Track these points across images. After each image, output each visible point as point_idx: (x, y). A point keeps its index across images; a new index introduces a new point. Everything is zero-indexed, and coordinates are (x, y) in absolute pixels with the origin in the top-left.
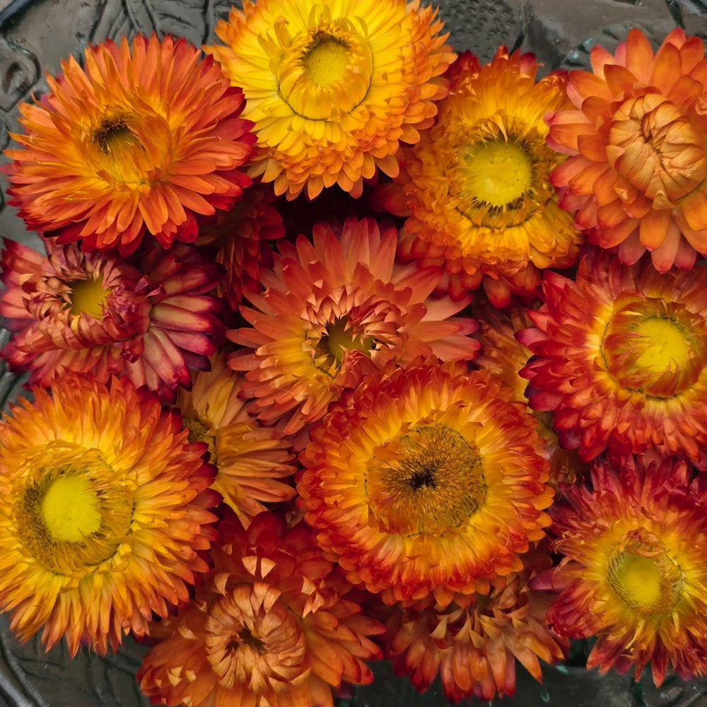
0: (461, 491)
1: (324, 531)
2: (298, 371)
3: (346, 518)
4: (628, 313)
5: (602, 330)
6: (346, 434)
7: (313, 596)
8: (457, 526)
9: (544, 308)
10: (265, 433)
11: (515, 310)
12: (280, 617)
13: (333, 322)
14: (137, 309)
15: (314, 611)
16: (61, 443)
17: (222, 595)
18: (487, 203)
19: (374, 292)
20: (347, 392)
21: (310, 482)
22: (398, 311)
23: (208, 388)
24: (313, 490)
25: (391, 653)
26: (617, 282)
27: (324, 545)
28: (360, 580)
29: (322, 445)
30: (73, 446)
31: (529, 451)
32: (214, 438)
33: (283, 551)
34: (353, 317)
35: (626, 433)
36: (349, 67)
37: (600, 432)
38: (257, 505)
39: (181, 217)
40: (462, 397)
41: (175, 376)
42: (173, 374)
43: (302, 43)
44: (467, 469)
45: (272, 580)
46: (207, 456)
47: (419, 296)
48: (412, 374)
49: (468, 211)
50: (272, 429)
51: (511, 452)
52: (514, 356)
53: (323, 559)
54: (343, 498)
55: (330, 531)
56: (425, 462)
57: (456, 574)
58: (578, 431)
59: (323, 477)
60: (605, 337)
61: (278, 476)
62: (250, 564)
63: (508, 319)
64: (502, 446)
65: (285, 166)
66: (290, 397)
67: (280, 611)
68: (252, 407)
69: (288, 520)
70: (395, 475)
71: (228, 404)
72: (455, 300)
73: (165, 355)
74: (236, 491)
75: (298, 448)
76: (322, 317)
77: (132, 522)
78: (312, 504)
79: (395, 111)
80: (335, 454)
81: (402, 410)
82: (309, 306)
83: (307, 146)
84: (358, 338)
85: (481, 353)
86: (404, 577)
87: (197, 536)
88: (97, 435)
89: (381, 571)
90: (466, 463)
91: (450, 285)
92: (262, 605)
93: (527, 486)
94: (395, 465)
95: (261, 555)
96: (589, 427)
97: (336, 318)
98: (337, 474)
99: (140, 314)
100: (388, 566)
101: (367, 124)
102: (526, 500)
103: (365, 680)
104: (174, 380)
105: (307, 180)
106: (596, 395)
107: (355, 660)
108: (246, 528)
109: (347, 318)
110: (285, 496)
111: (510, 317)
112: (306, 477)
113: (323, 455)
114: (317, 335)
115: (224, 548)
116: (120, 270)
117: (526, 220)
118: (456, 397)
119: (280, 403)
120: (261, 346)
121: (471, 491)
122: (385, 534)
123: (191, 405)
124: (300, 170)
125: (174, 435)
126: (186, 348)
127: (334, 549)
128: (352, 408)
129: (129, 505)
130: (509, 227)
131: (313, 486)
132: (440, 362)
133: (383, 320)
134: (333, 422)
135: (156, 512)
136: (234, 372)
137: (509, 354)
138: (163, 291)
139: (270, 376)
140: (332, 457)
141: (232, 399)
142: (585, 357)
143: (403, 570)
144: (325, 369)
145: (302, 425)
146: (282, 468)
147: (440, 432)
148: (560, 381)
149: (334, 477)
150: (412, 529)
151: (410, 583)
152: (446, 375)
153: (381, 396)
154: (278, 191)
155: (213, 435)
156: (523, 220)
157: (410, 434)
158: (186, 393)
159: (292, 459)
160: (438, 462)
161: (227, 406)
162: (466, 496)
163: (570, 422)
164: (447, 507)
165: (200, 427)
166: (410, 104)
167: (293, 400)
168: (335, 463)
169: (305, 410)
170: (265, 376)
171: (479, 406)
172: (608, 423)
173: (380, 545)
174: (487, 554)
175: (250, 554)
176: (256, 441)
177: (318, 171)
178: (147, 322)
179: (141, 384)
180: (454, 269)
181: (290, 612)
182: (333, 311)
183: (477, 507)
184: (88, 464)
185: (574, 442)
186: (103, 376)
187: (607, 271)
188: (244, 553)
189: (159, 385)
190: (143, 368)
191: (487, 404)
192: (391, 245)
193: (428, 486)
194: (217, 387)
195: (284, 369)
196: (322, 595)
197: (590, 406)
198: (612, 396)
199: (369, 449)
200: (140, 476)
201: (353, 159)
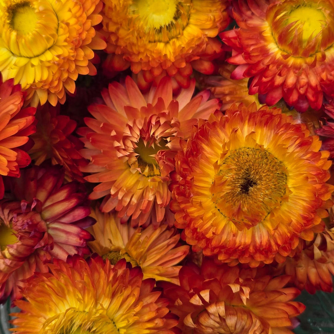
0: (271, 175)
1: (220, 252)
2: (140, 186)
3: (224, 237)
4: (278, 17)
5: (271, 38)
6: (190, 195)
7: (241, 290)
8: (284, 194)
9: (234, 53)
10: (149, 230)
11: (219, 69)
12: (233, 314)
13: (136, 146)
14: (32, 221)
15: (248, 297)
16: (49, 321)
17: (195, 328)
18: (163, 26)
19: (144, 116)
20: (172, 174)
21: (191, 234)
22: (164, 115)
23: (103, 232)
24: (197, 237)
25: (302, 285)
26: (259, 11)
27: (225, 260)
28: (258, 262)
29: (182, 211)
30: (57, 317)
31: (288, 126)
32: (126, 253)
33: (207, 280)
34: (144, 136)
35: (327, 79)
36: (37, 11)
37: (314, 89)
38: (175, 268)
39: (13, 155)
40: (232, 128)
41: (81, 239)
42: (79, 239)
43: (4, 19)
44: (265, 161)
45: (214, 299)
46: (129, 265)
47: (168, 99)
48: (197, 137)
49: (157, 38)
50: (151, 226)
51: (280, 134)
52: (238, 92)
53: (231, 268)
54: (215, 227)
55: (222, 250)
56: (241, 176)
57: (304, 218)
58: (303, 97)
59: (196, 226)
60: (277, 40)
61: (173, 246)
62: (196, 301)
63: (220, 77)
64: (272, 135)
65: (47, 87)
66: (146, 202)
67: (231, 312)
68: (133, 223)
69: (196, 263)
70: (232, 194)
71: (120, 232)
72: (187, 87)
73: (67, 233)
74: (159, 270)
75: (171, 224)
76: (129, 149)
77: (119, 330)
78: (202, 244)
79: (78, 14)
80: (192, 209)
81: (207, 160)
82: (118, 149)
83: (49, 68)
84: (155, 145)
85: (221, 103)
86: (279, 242)
87: (158, 310)
88: (65, 301)
89: (265, 248)
90: (262, 158)
91: (179, 83)
92: (220, 316)
93: (301, 145)
94: (227, 189)
95: (197, 292)
96: (306, 91)
97: (136, 143)
98: (202, 218)
99: (35, 223)
100: (267, 244)
101: (70, 32)
102: (307, 153)
103: (301, 310)
104: (82, 241)
105: (63, 85)
106: (297, 71)
107: (288, 304)
108: (179, 284)
109: (142, 139)
110: (185, 253)
111: (220, 75)
112: (188, 233)
113: (187, 215)
114: (134, 159)
115: (176, 304)
116: (7, 208)
117: (189, 19)
118: (229, 131)
119: (144, 208)
120: (111, 189)
121: (277, 170)
122: (251, 229)
123: (101, 247)
124: (56, 83)
125: (103, 268)
126: (74, 221)
127: (232, 258)
128: (181, 178)
129: (109, 323)
130: (184, 29)
131: (195, 236)
132: (206, 120)
133: (160, 125)
134: (178, 194)
135: (126, 316)
136: (109, 213)
137: (235, 93)
138: (38, 201)
139: (128, 200)
140: (192, 213)
141: (119, 228)
142: (275, 59)
143: (276, 239)
144: (152, 174)
145: (164, 210)
146: (172, 240)
147: (236, 154)
148: (272, 80)
149: (202, 221)
150: (263, 214)
151: (285, 242)
152: (214, 124)
153: (191, 161)
154: (54, 103)
155: (124, 252)
156: (187, 20)
157: (221, 168)
158: (94, 243)
159: (173, 232)
160: (247, 170)
161: (120, 234)
162: (276, 175)
163: (294, 97)
164: (271, 189)
165: (115, 254)
166: (83, 5)
167: (149, 202)
168: (196, 215)
169: (159, 202)
170: (125, 202)
171: (244, 125)
172: (314, 81)
173: (253, 237)
174: (311, 195)
175: (192, 296)
176: (148, 238)
177: (65, 76)
178: (43, 224)
179: (66, 257)
180: (174, 72)
181: (236, 308)
182: (132, 142)
183: (286, 176)
184: (72, 320)
185: (305, 105)
186: (44, 269)
187: (249, 9)
188: (189, 298)
189: (76, 250)
190: (61, 248)
191: (247, 122)
192: (133, 87)
193: (252, 186)
194: (107, 227)
195: (132, 191)
196: (245, 286)
197: (298, 80)
198: (304, 66)
199: (207, 193)
200: (103, 304)
201: (77, 55)
